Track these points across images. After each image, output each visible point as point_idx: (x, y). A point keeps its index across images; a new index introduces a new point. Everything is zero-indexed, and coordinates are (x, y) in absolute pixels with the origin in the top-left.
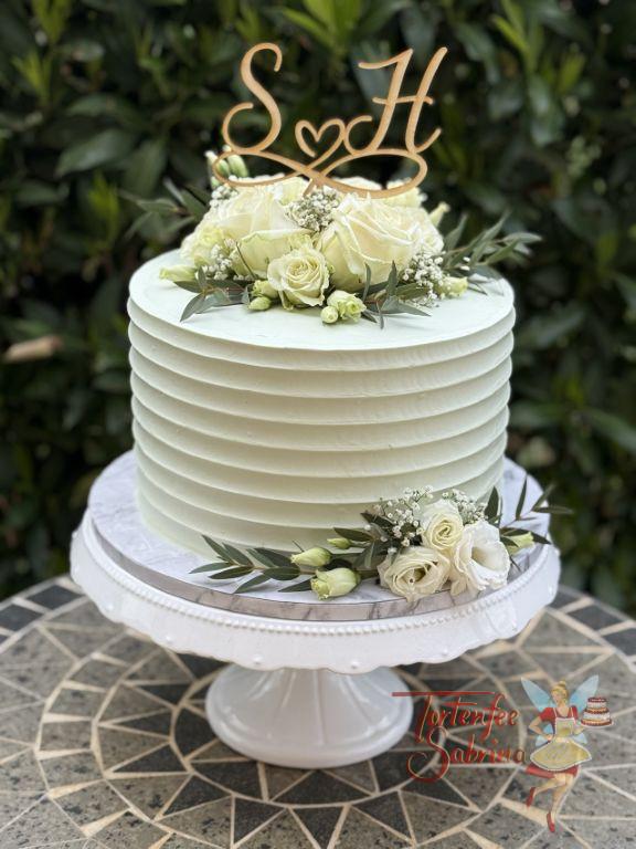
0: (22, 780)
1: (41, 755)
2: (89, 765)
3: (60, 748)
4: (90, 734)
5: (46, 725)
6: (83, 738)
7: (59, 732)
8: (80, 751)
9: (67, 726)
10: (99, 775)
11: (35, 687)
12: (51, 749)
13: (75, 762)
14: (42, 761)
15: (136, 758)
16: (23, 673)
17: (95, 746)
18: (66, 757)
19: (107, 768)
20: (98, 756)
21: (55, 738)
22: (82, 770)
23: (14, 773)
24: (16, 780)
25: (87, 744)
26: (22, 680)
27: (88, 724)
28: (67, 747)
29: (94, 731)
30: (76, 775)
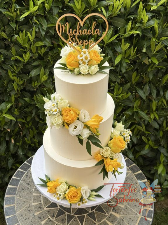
0: (31, 211)
1: (33, 204)
2: (41, 206)
3: (36, 202)
4: (41, 198)
5: (33, 196)
6: (40, 200)
7: (36, 198)
8: (40, 203)
9: (37, 196)
10: (43, 209)
11: (31, 186)
12: (35, 203)
13: (39, 205)
14: (33, 206)
15: (50, 204)
16: (28, 183)
17: (42, 201)
18: (37, 204)
19: (44, 207)
20: (43, 204)
21: (35, 199)
22: (40, 208)
23: (29, 209)
24: (29, 211)
25: (41, 201)
26: (28, 184)
27: (40, 195)
28: (38, 202)
29: (42, 197)
30: (39, 209)
